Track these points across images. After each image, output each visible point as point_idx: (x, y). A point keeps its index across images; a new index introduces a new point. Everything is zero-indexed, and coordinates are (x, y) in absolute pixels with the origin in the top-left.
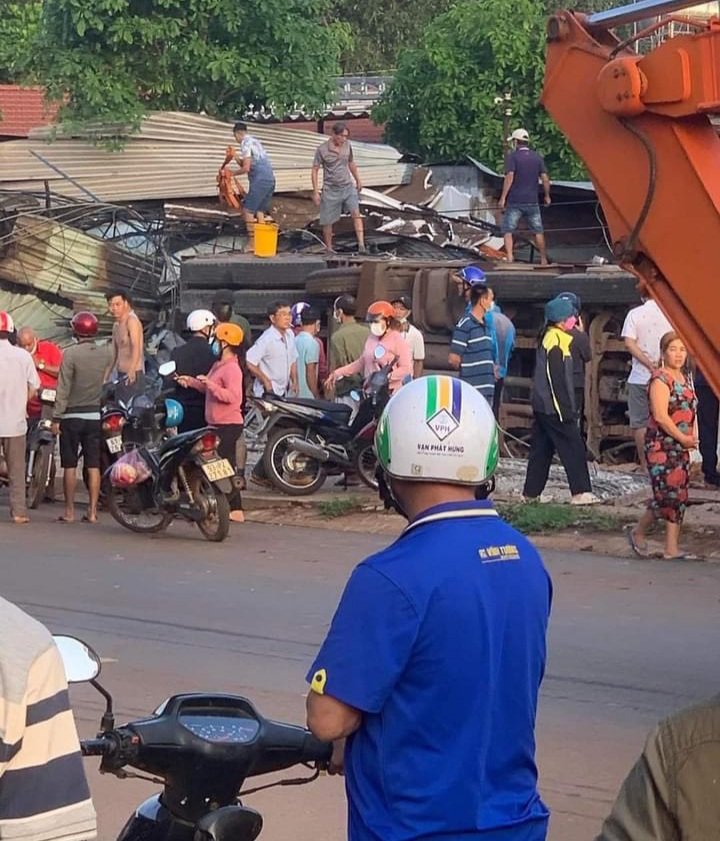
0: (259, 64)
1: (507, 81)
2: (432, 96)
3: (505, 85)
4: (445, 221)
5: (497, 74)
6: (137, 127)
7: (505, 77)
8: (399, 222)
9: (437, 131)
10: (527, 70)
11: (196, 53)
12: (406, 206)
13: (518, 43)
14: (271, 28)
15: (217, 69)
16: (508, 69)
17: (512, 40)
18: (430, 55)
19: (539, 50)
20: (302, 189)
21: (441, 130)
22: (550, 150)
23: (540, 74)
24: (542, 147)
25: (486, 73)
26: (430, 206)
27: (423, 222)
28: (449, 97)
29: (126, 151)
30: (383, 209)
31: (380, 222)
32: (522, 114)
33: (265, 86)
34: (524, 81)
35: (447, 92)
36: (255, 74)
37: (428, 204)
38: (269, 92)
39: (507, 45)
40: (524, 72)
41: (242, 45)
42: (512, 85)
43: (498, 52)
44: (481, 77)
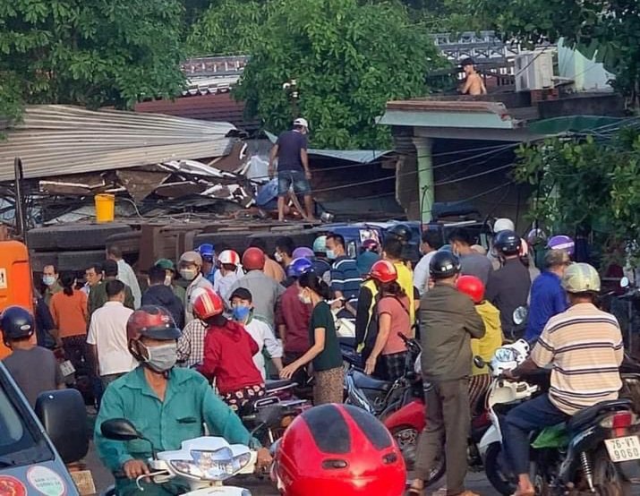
0: (115, 63)
1: (324, 63)
2: (265, 80)
3: (323, 67)
4: (253, 184)
5: (315, 58)
6: (19, 120)
7: (323, 60)
8: (218, 187)
9: (271, 107)
10: (339, 53)
11: (60, 58)
12: (224, 173)
13: (328, 33)
14: (124, 34)
15: (77, 70)
16: (324, 54)
17: (324, 30)
18: (264, 45)
19: (347, 37)
20: (146, 164)
21: (273, 106)
22: (360, 118)
23: (349, 56)
24: (354, 115)
25: (307, 58)
26: (242, 173)
27: (237, 186)
28: (278, 79)
29: (9, 139)
30: (207, 176)
31: (204, 187)
32: (337, 90)
33: (119, 81)
34: (339, 63)
35: (275, 75)
36: (111, 72)
37: (241, 171)
38: (122, 86)
39: (319, 35)
40: (337, 56)
41: (102, 48)
42: (329, 66)
43: (314, 40)
44: (303, 61)
